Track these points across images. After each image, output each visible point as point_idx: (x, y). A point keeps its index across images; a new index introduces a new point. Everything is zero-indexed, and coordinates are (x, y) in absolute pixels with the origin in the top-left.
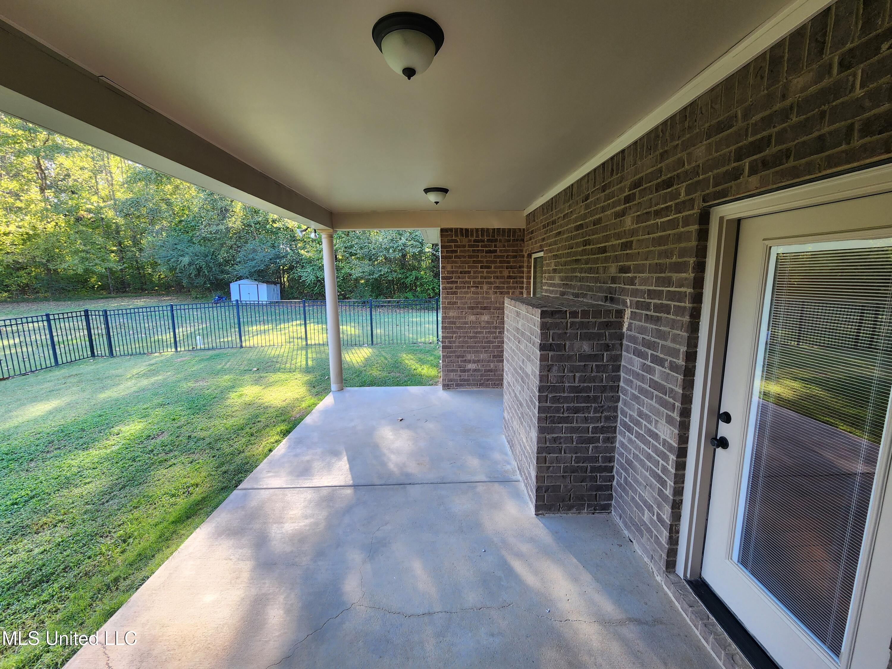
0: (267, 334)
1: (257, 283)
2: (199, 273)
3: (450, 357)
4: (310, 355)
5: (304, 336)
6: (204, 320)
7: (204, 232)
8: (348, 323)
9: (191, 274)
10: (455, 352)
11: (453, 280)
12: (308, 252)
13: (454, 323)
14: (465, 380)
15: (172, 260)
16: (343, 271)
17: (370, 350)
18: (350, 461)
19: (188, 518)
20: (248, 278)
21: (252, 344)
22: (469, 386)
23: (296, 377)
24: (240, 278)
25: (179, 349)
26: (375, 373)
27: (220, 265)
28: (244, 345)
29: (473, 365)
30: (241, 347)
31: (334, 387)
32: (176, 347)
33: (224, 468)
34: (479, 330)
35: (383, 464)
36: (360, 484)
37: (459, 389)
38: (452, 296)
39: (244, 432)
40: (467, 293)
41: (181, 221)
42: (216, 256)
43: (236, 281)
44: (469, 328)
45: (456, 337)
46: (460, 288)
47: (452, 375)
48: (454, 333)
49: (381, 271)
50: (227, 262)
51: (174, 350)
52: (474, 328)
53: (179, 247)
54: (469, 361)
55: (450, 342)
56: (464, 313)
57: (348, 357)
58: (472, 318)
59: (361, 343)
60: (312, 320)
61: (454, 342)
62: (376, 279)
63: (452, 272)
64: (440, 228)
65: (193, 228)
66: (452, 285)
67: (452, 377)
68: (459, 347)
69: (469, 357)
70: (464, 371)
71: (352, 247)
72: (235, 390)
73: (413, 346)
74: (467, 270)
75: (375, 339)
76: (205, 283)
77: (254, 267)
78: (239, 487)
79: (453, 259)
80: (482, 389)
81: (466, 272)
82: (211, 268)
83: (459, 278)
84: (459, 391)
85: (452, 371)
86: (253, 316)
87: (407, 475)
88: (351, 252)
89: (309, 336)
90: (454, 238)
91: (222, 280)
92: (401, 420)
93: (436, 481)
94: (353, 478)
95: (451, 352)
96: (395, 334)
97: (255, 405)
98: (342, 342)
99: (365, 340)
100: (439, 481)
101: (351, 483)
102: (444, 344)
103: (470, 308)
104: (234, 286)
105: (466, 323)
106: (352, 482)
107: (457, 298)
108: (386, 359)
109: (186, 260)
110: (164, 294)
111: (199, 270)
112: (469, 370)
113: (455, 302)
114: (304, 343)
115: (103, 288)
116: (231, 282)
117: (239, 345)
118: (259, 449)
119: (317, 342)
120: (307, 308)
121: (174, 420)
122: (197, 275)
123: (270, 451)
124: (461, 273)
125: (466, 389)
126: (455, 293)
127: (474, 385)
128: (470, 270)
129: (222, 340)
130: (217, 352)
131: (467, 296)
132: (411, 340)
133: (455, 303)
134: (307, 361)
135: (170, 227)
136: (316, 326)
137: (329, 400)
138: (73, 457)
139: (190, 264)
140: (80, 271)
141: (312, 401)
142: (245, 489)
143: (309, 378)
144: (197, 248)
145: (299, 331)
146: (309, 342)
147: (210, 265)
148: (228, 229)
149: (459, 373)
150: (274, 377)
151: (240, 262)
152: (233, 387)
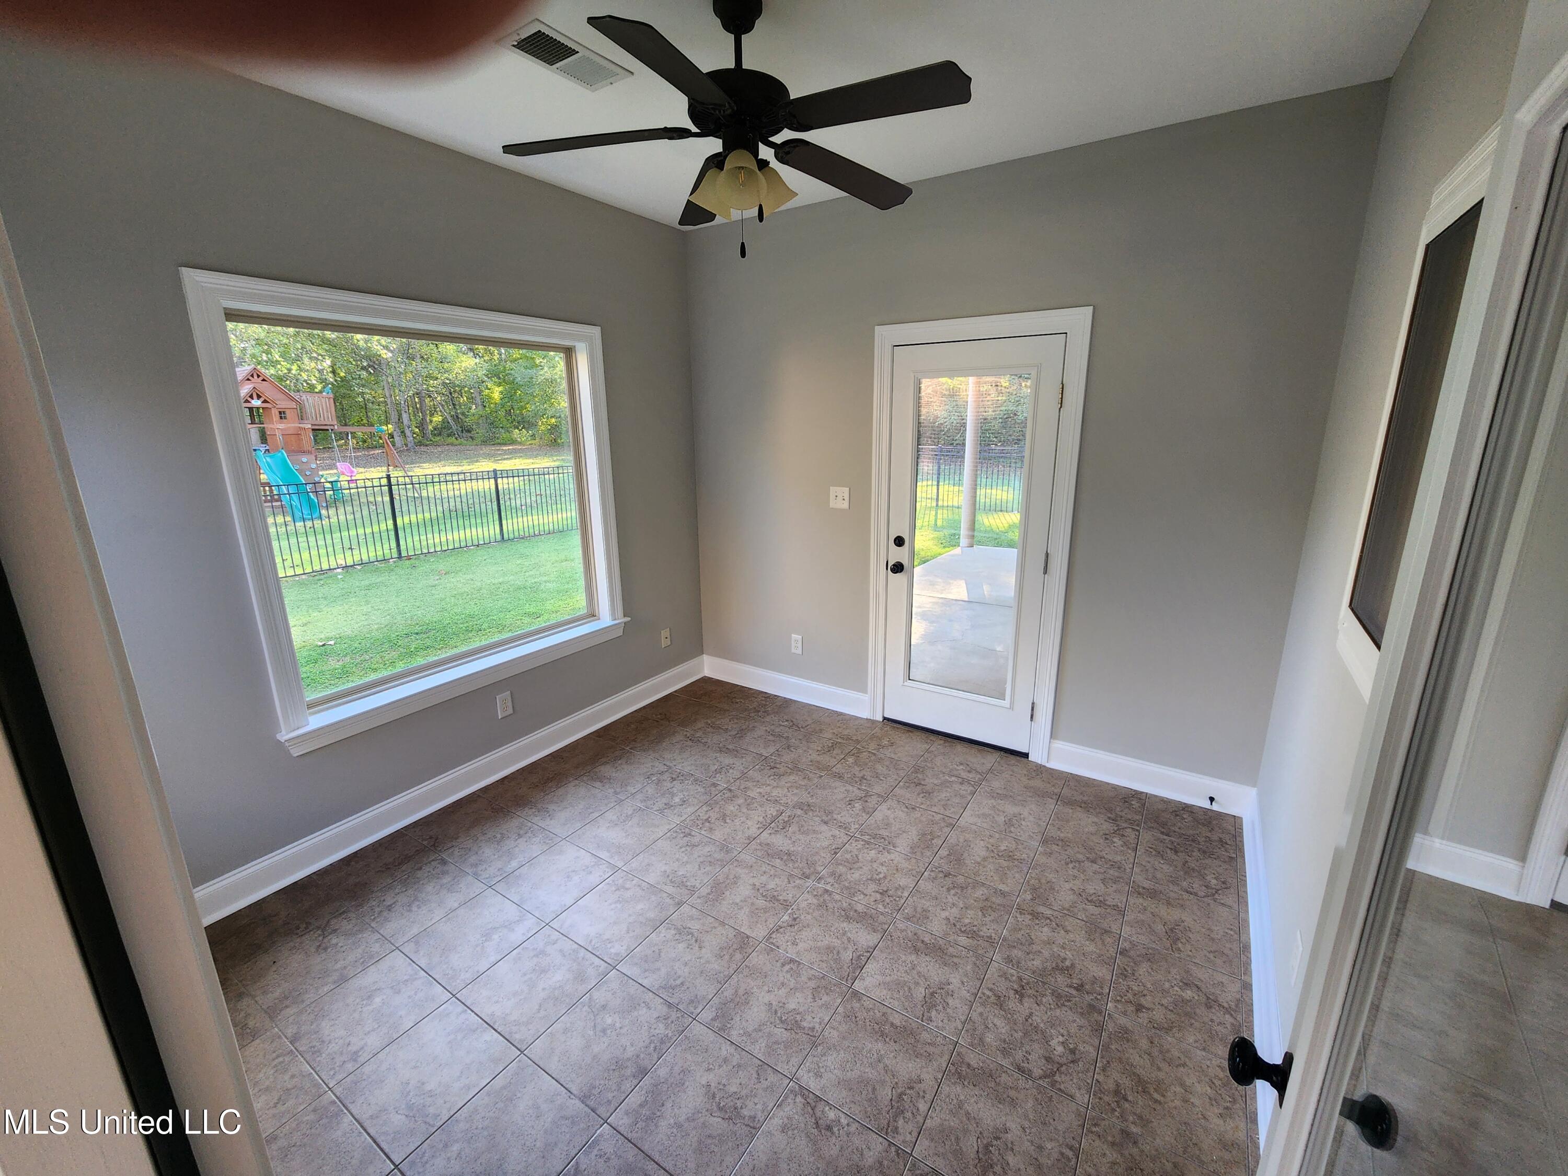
4: (940, 516)
5: (935, 497)
8: (989, 487)
31: (964, 541)
60: (947, 482)
89: (940, 497)
98: (978, 506)
114: (934, 504)
119: (950, 504)
120: (942, 467)
134: (936, 521)
136: (951, 488)
137: (956, 552)
145: (929, 492)
146: (940, 503)
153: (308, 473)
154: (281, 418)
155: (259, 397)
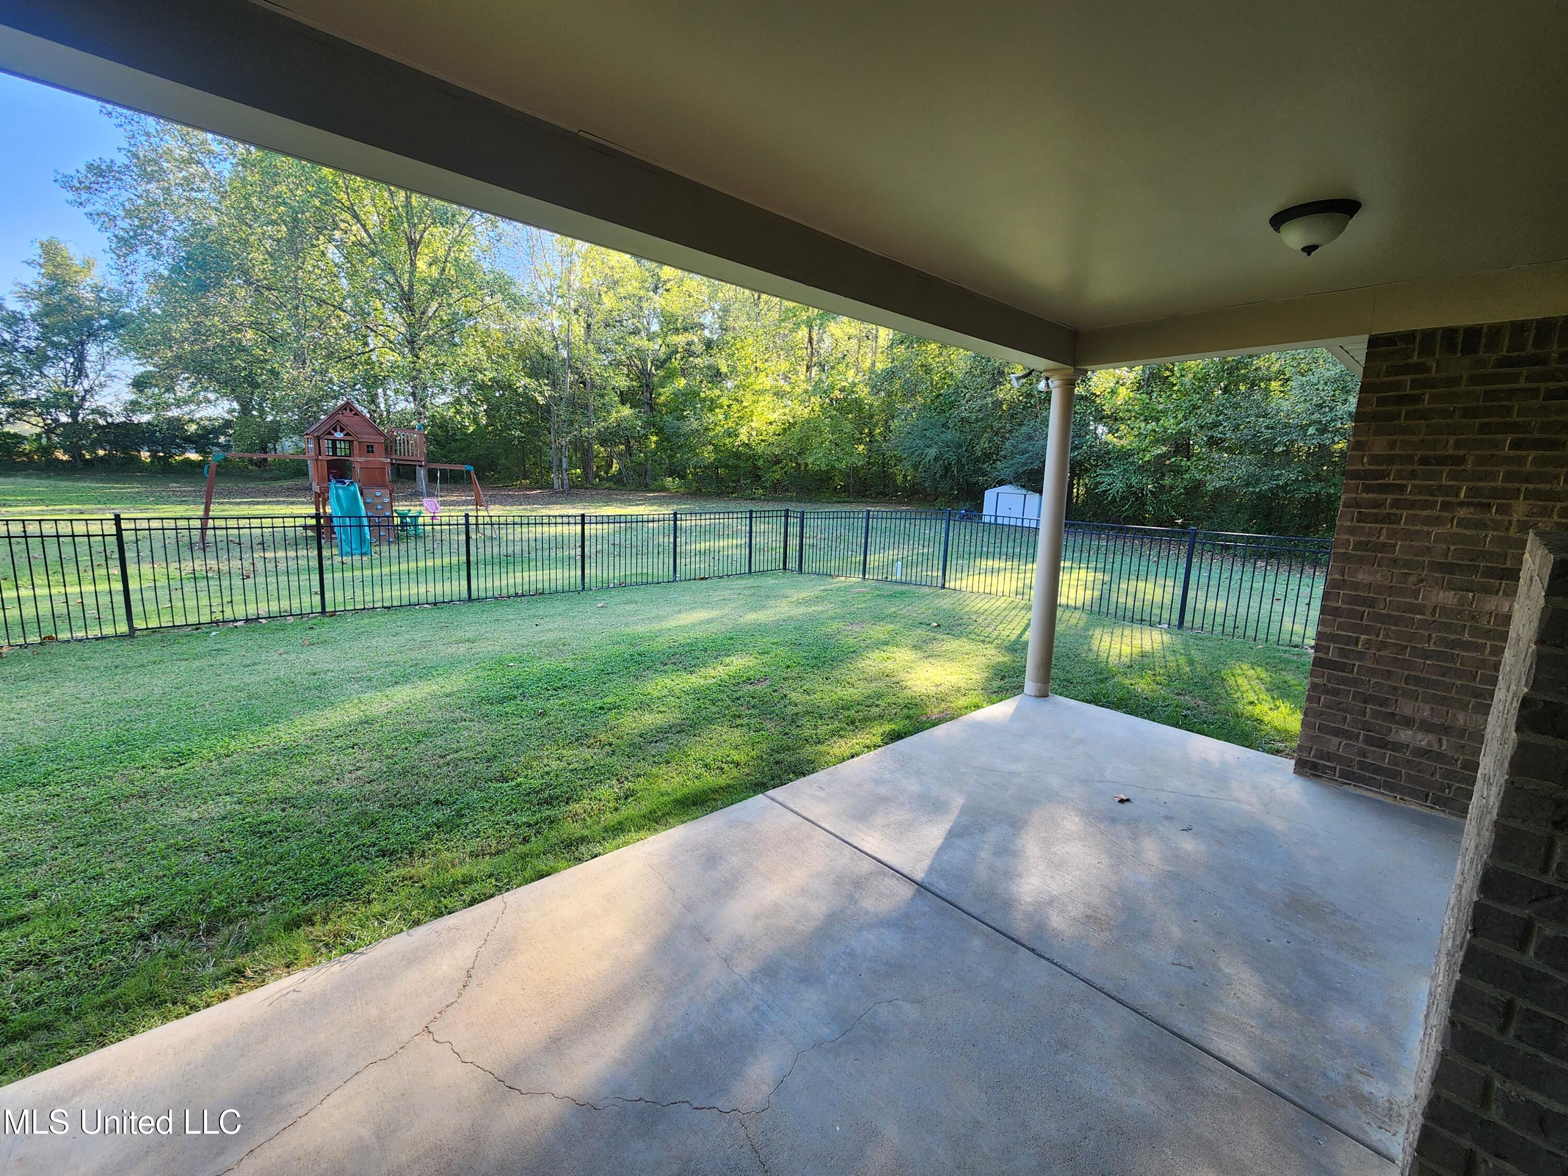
0: (995, 574)
1: (1024, 491)
2: (947, 472)
3: (1336, 692)
6: (931, 543)
7: (964, 410)
8: (1151, 578)
9: (935, 473)
10: (1355, 682)
11: (1391, 480)
12: (1120, 438)
13: (1372, 604)
14: (1378, 770)
15: (917, 453)
16: (1187, 476)
17: (1167, 638)
18: (952, 835)
19: (694, 804)
20: (1011, 483)
21: (958, 587)
22: (1392, 791)
23: (986, 652)
24: (1001, 483)
25: (867, 577)
26: (1143, 686)
27: (978, 460)
28: (947, 585)
29: (1420, 736)
30: (943, 587)
31: (1030, 686)
32: (864, 575)
33: (779, 757)
34: (1467, 637)
35: (1010, 875)
36: (932, 889)
37: (1350, 789)
38: (1378, 526)
39: (847, 713)
40: (1437, 521)
41: (938, 396)
42: (973, 447)
43: (995, 487)
44: (1424, 624)
45: (1368, 643)
46: (1412, 505)
47: (1333, 744)
48: (1366, 630)
49: (1277, 478)
50: (987, 456)
51: (861, 576)
52: (1448, 627)
53: (928, 434)
54: (1407, 722)
55: (1342, 652)
56: (1413, 579)
57: (1109, 640)
58: (1447, 598)
59: (1155, 619)
61: (1360, 656)
62: (1261, 496)
63: (1391, 460)
64: (1367, 336)
65: (952, 405)
66: (1383, 496)
67: (1332, 748)
68: (1373, 672)
69: (1407, 708)
70: (1383, 744)
71: (1216, 425)
72: (885, 648)
73: (1285, 652)
74: (1450, 452)
75: (1188, 617)
76: (951, 488)
77: (1025, 464)
78: (770, 793)
79: (1403, 421)
80: (1442, 815)
81: (1442, 461)
82: (963, 466)
83: (1413, 475)
84: (1347, 794)
85: (1337, 732)
86: (1004, 545)
87: (1041, 927)
88: (1212, 437)
90: (1415, 358)
91: (975, 484)
92: (1122, 801)
93: (1099, 982)
94: (931, 870)
95: (1344, 681)
96: (1253, 617)
97: (893, 679)
99: (1166, 615)
100: (1110, 987)
101: (919, 876)
102: (1320, 655)
103: (1437, 567)
104: (990, 495)
105: (1420, 610)
106: (923, 875)
107: (1393, 534)
108: (1191, 662)
109: (933, 452)
110: (905, 503)
111: (947, 468)
112: (1398, 747)
113: (1384, 545)
115: (845, 489)
116: (987, 489)
117: (940, 585)
118: (839, 747)
121: (788, 667)
122: (943, 476)
123: (853, 757)
124: (1424, 461)
125: (1379, 797)
126: (1389, 519)
127: (1413, 794)
128: (1461, 453)
129: (929, 573)
130: (905, 588)
131: (1435, 530)
132: (1285, 637)
133: (1384, 547)
135: (924, 405)
137: (1003, 709)
138: (674, 678)
139: (936, 459)
140: (824, 467)
141: (976, 700)
142: (773, 799)
143: (1006, 659)
144: (950, 435)
147: (963, 460)
148: (998, 404)
149: (1361, 744)
150: (953, 645)
151: (1005, 457)
152: (886, 643)
153: (379, 507)
154: (368, 452)
155: (342, 430)
